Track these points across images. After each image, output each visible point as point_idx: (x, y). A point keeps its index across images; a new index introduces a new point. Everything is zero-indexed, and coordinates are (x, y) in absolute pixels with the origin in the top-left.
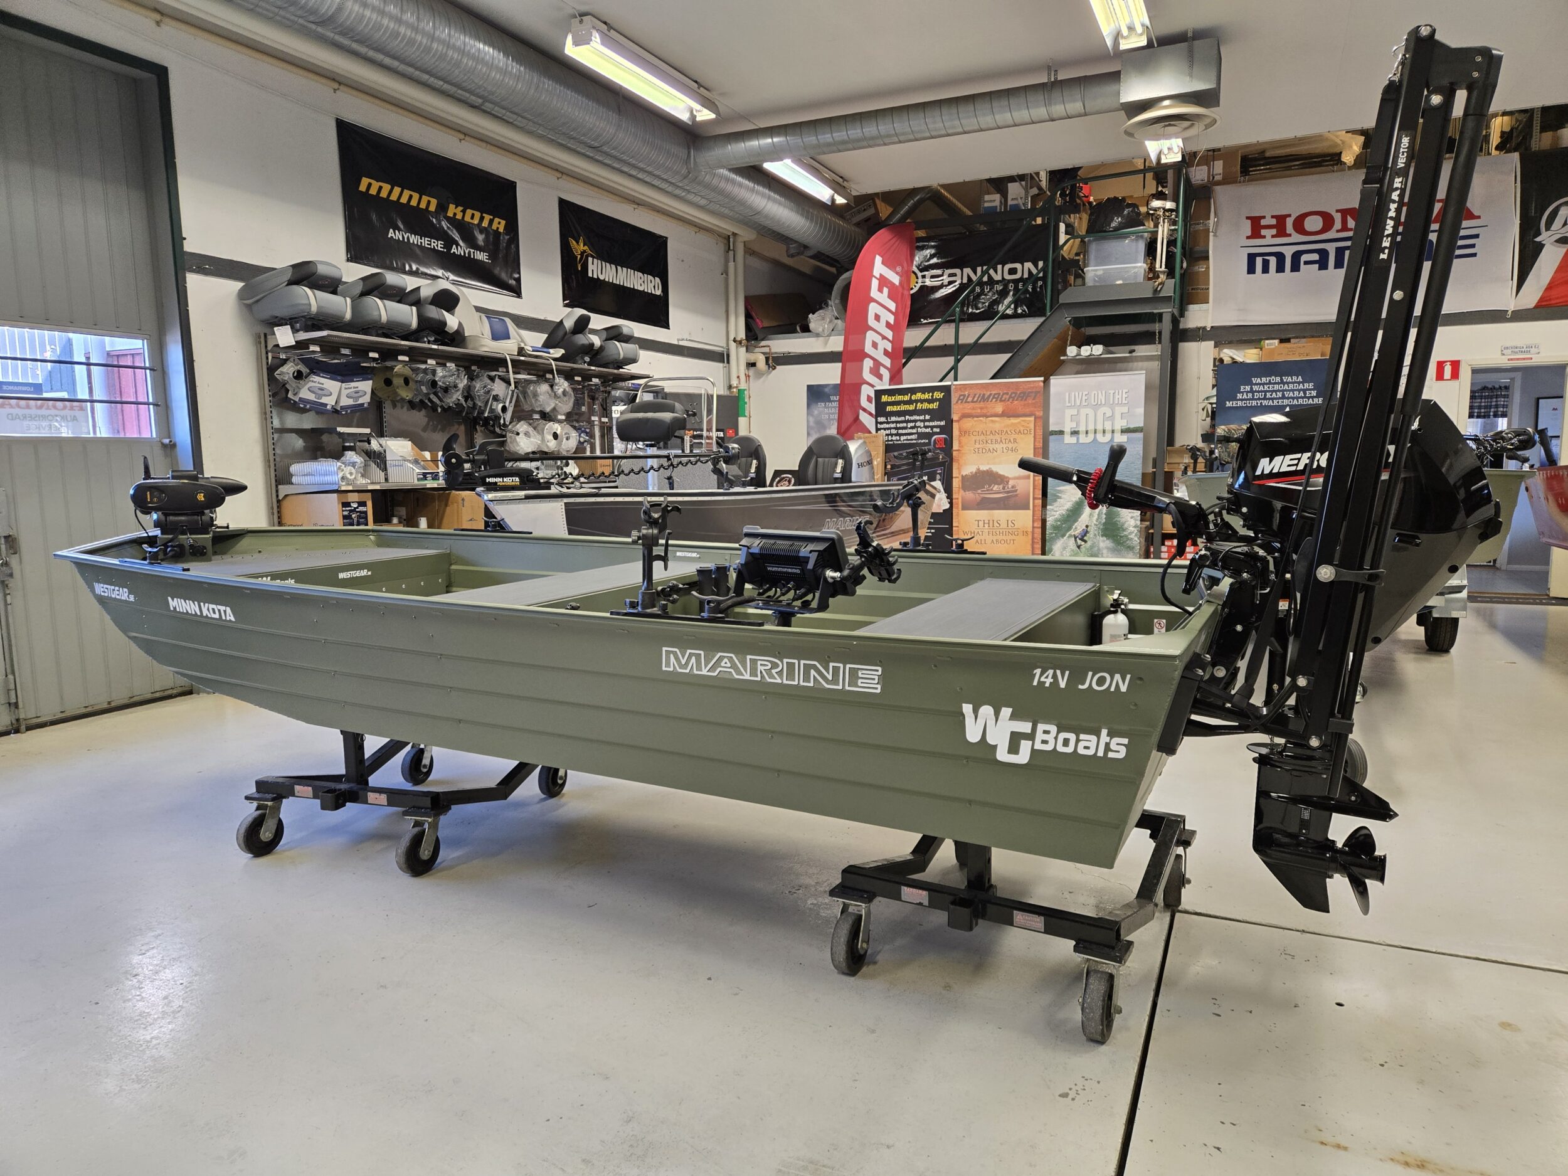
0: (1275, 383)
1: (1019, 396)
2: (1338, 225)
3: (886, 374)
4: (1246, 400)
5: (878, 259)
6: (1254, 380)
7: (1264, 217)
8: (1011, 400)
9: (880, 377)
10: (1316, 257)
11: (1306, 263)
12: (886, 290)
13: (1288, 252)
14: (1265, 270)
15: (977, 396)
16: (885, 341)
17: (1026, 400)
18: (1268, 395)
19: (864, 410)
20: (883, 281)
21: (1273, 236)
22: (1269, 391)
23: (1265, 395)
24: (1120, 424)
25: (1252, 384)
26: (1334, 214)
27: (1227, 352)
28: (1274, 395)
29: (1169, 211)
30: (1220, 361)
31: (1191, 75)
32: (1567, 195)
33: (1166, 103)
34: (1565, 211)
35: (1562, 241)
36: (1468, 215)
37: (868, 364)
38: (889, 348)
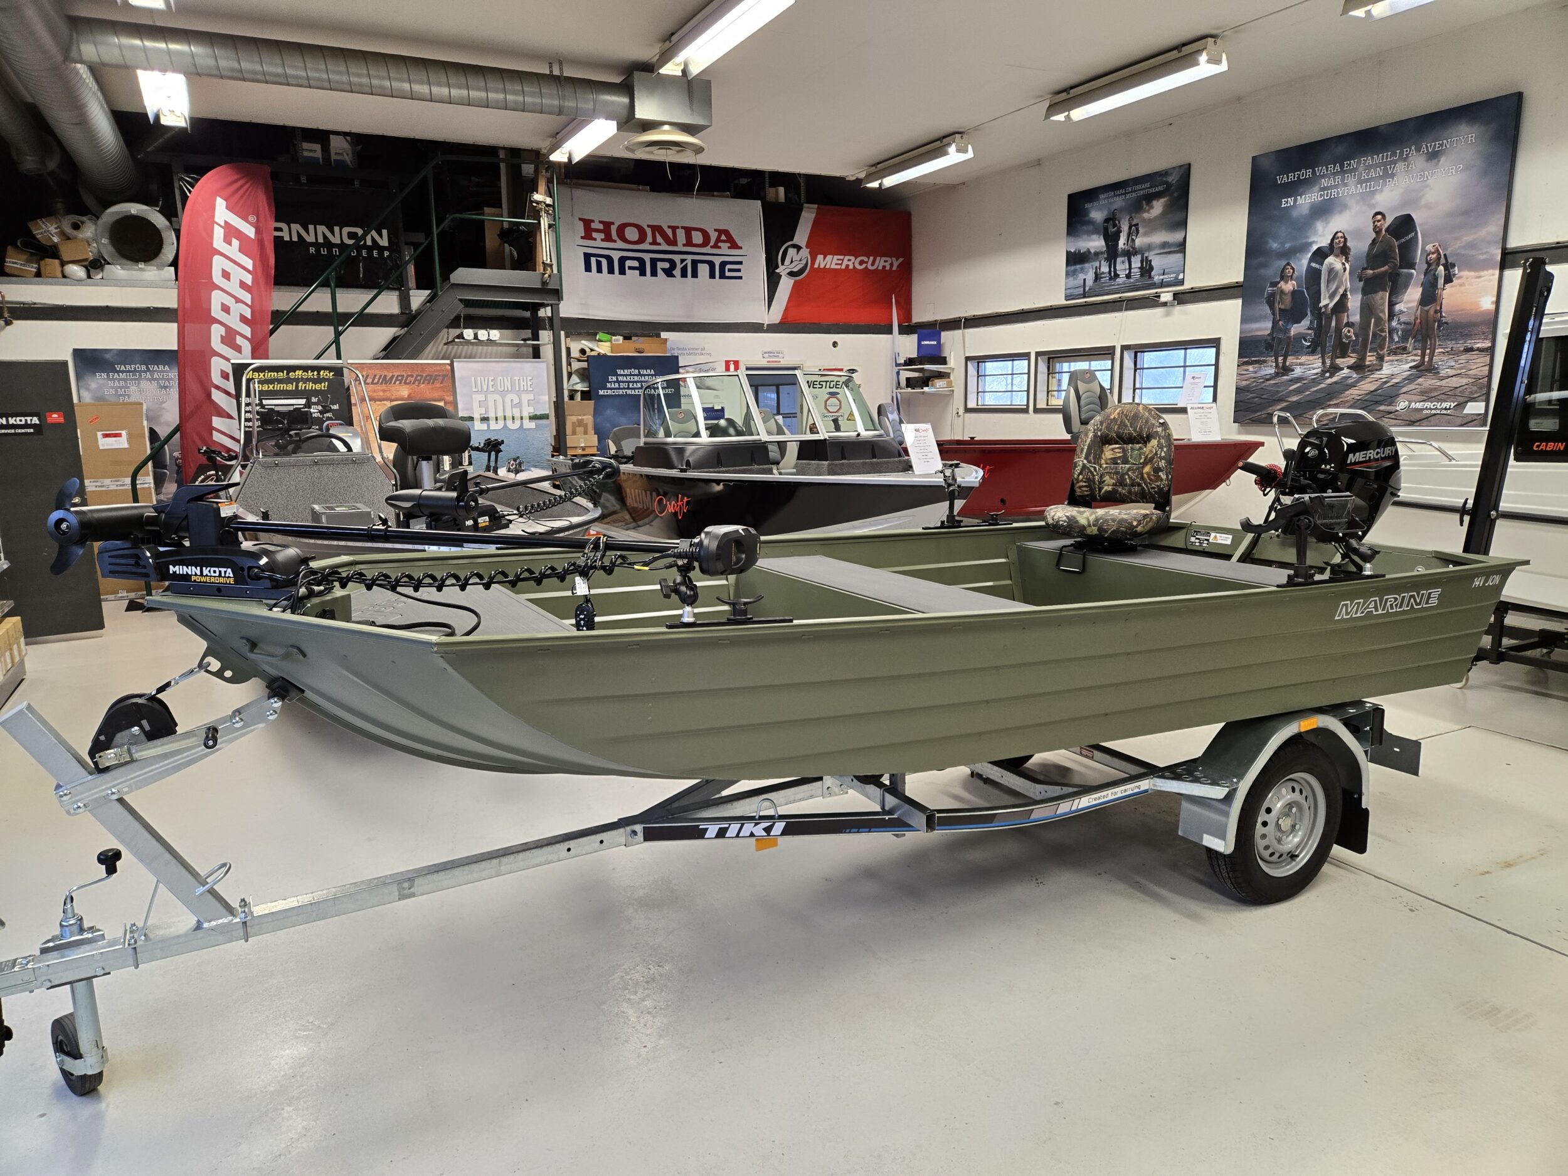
0: (634, 375)
1: (425, 380)
2: (649, 239)
3: (247, 347)
4: (615, 389)
5: (220, 203)
6: (620, 372)
7: (593, 221)
8: (417, 383)
9: (238, 349)
10: (636, 264)
11: (630, 268)
12: (235, 242)
13: (616, 256)
14: (599, 270)
15: (377, 377)
16: (241, 305)
17: (433, 383)
18: (631, 385)
19: (218, 388)
20: (231, 232)
21: (602, 240)
22: (631, 382)
23: (629, 385)
24: (528, 411)
25: (617, 375)
26: (646, 228)
27: (586, 344)
28: (635, 385)
29: (548, 205)
30: (583, 351)
31: (691, 108)
32: (792, 240)
33: (666, 127)
34: (792, 252)
35: (791, 274)
36: (734, 245)
37: (217, 331)
38: (248, 314)
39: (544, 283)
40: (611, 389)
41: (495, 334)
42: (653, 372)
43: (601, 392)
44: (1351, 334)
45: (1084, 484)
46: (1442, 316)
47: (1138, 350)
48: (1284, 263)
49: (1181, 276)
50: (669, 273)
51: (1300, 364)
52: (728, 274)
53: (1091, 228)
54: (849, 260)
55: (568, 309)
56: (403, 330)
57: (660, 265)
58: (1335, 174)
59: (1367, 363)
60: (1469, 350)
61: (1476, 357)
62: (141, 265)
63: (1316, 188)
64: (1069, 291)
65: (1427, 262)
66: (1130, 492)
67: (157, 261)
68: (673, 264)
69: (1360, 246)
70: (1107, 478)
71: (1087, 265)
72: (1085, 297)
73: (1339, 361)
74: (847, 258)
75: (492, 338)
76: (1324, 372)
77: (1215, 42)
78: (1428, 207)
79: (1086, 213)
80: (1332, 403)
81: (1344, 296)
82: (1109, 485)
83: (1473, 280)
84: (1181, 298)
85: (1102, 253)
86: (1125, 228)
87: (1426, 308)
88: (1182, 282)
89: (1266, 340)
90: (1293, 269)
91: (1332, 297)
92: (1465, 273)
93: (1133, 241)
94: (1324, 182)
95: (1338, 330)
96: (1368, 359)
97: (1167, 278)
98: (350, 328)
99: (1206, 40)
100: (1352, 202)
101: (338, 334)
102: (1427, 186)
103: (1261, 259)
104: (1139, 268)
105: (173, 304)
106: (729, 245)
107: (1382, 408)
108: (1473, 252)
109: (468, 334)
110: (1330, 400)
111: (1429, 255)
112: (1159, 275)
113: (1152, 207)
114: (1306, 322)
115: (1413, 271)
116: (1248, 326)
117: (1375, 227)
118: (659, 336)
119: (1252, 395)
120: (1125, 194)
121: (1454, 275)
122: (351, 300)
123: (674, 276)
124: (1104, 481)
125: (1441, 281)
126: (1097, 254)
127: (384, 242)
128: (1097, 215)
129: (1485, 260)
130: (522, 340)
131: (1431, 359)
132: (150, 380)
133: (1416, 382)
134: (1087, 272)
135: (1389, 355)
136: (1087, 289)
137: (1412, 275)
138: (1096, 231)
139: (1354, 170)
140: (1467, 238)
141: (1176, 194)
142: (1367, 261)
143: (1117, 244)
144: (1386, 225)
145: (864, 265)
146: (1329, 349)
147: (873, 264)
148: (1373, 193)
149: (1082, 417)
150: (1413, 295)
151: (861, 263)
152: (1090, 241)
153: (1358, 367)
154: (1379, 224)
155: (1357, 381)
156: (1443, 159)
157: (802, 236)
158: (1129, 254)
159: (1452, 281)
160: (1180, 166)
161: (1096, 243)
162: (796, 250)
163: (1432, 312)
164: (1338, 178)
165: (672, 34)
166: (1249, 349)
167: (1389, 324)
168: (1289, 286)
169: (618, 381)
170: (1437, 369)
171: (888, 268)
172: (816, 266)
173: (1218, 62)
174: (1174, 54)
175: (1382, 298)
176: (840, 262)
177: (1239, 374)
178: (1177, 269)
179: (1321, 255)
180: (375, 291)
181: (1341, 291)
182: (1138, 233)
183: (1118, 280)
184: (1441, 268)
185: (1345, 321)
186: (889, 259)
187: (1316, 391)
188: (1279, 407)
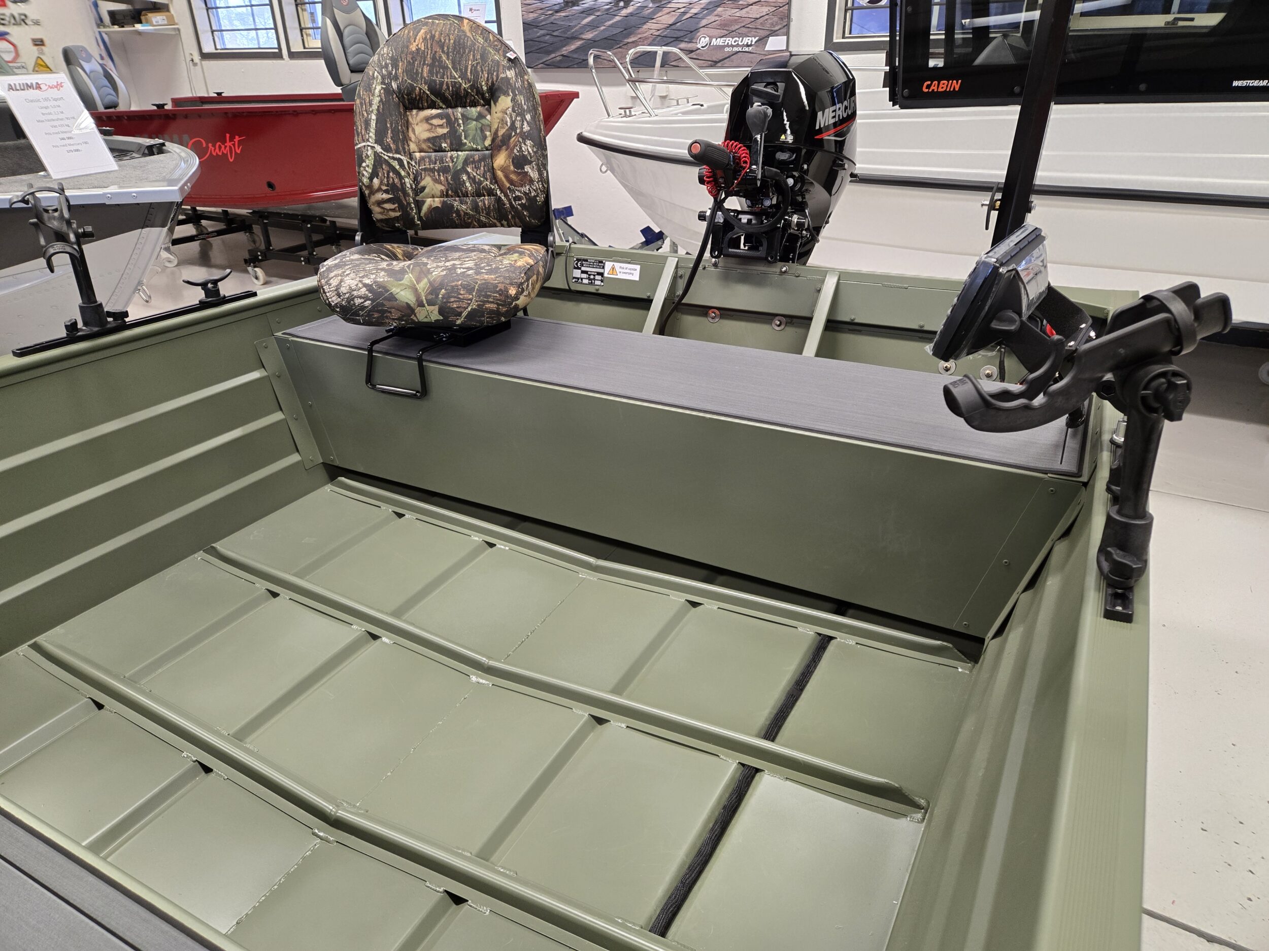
45: (385, 196)
66: (475, 208)
70: (427, 181)
80: (630, 40)
82: (433, 197)
107: (683, 45)
119: (542, 32)
124: (424, 188)
133: (716, 13)
149: (351, 62)
155: (654, 13)
187: (610, 26)
188: (573, 47)
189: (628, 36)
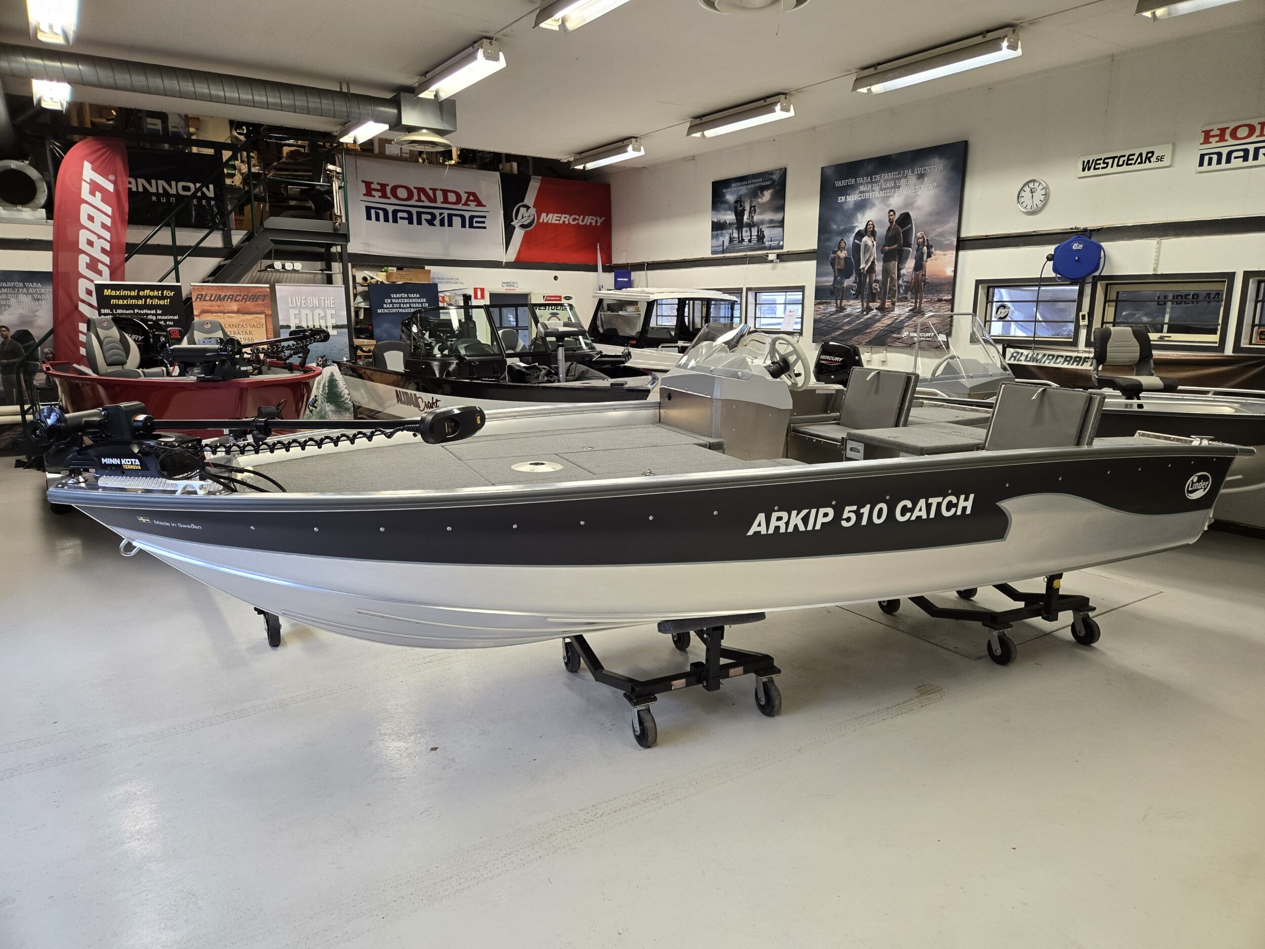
0: (404, 298)
2: (416, 197)
3: (106, 271)
4: (390, 308)
5: (87, 166)
6: (393, 295)
7: (373, 183)
9: (100, 273)
10: (405, 215)
11: (401, 218)
12: (98, 195)
13: (390, 209)
14: (378, 219)
15: (214, 296)
16: (102, 240)
17: (256, 301)
18: (402, 305)
19: (83, 301)
20: (95, 188)
21: (380, 197)
22: (402, 303)
23: (400, 306)
26: (413, 189)
27: (367, 273)
28: (405, 306)
29: (338, 173)
30: (365, 279)
31: (442, 119)
32: (523, 201)
33: (424, 131)
34: (523, 210)
35: (523, 226)
36: (480, 204)
37: (83, 260)
38: (107, 247)
39: (335, 229)
40: (387, 308)
41: (298, 265)
42: (418, 296)
43: (379, 311)
44: (877, 287)
46: (926, 279)
47: (758, 291)
48: (840, 239)
49: (781, 243)
50: (431, 222)
51: (850, 305)
52: (475, 225)
53: (727, 206)
54: (565, 217)
55: (353, 247)
56: (226, 262)
57: (424, 217)
58: (868, 183)
59: (886, 306)
60: (940, 300)
61: (944, 305)
62: (19, 208)
63: (857, 192)
64: (713, 248)
65: (918, 244)
67: (32, 204)
68: (434, 216)
69: (881, 231)
71: (724, 231)
72: (723, 253)
73: (871, 304)
74: (564, 216)
75: (295, 268)
76: (863, 311)
77: (786, 98)
78: (918, 209)
79: (723, 195)
80: (868, 331)
81: (873, 262)
83: (942, 257)
84: (782, 258)
85: (734, 224)
86: (747, 208)
87: (918, 273)
88: (782, 247)
89: (830, 289)
90: (845, 243)
91: (867, 262)
92: (938, 252)
93: (752, 217)
94: (862, 188)
95: (870, 284)
96: (887, 304)
97: (774, 244)
98: (188, 258)
99: (779, 96)
100: (877, 202)
101: (177, 263)
102: (918, 195)
103: (827, 235)
104: (757, 236)
105: (50, 237)
106: (476, 203)
107: (895, 335)
108: (942, 239)
109: (278, 265)
110: (866, 330)
111: (918, 239)
112: (769, 242)
113: (763, 195)
114: (852, 278)
115: (910, 249)
116: (820, 279)
117: (890, 219)
118: (424, 268)
119: (824, 325)
120: (748, 184)
121: (932, 253)
122: (188, 237)
123: (434, 225)
125: (925, 256)
126: (731, 224)
127: (211, 194)
128: (730, 198)
129: (948, 244)
130: (320, 270)
131: (920, 305)
132: (26, 294)
133: (912, 320)
134: (725, 236)
135: (898, 302)
136: (725, 248)
137: (909, 251)
138: (730, 209)
139: (878, 182)
140: (939, 230)
141: (778, 188)
142: (886, 240)
143: (743, 219)
144: (896, 218)
145: (576, 222)
146: (865, 296)
147: (583, 221)
148: (889, 197)
150: (910, 264)
151: (574, 220)
152: (726, 215)
153: (881, 309)
154: (892, 217)
155: (881, 318)
156: (926, 179)
157: (530, 198)
158: (750, 226)
159: (931, 257)
160: (781, 169)
161: (730, 217)
162: (525, 209)
163: (920, 275)
164: (869, 186)
165: (427, 72)
166: (821, 294)
167: (898, 282)
168: (843, 254)
169: (392, 303)
170: (923, 312)
171: (594, 224)
172: (541, 221)
173: (788, 110)
174: (762, 103)
175: (894, 265)
176: (558, 219)
177: (815, 311)
178: (778, 238)
179: (860, 235)
180: (206, 232)
181: (872, 259)
182: (755, 212)
183: (744, 243)
184: (925, 248)
185: (874, 279)
186: (595, 218)
187: (859, 323)
188: (838, 333)
189: (867, 329)
